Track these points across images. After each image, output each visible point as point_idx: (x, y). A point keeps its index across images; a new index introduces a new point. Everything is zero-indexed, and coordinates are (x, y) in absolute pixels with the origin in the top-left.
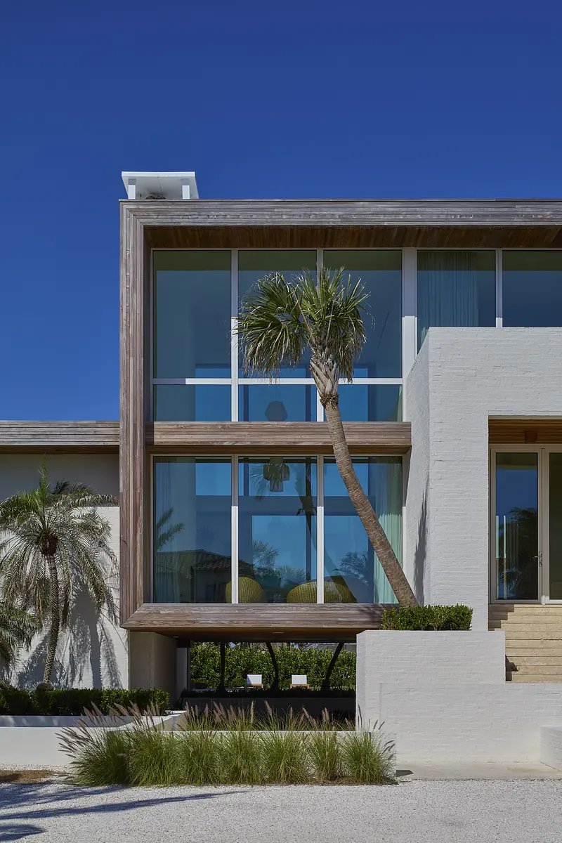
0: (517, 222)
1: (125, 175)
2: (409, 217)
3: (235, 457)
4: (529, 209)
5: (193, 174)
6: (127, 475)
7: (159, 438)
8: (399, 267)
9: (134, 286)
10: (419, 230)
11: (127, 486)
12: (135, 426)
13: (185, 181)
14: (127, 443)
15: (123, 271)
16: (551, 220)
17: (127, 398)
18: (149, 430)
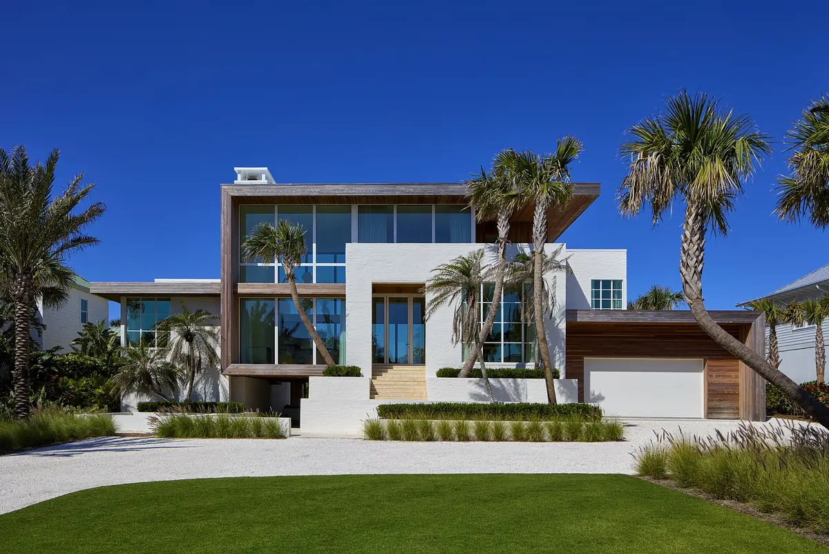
0: (397, 194)
1: (236, 169)
2: (349, 192)
3: (277, 298)
4: (403, 188)
5: (266, 168)
6: (224, 307)
7: (240, 290)
8: (350, 212)
9: (227, 222)
10: (355, 197)
11: (224, 312)
12: (227, 285)
13: (263, 172)
14: (224, 292)
15: (222, 216)
16: (413, 193)
17: (224, 273)
18: (235, 287)
